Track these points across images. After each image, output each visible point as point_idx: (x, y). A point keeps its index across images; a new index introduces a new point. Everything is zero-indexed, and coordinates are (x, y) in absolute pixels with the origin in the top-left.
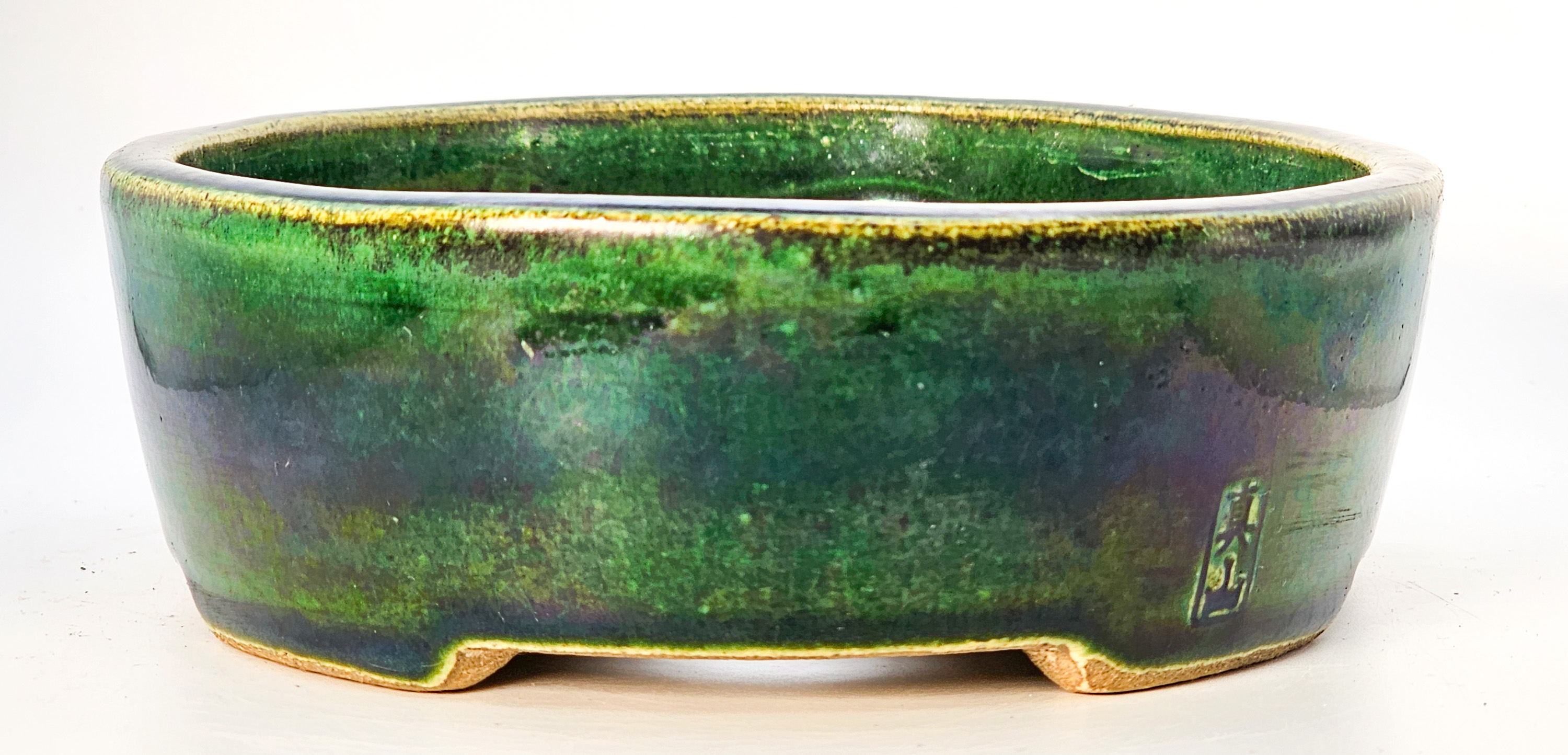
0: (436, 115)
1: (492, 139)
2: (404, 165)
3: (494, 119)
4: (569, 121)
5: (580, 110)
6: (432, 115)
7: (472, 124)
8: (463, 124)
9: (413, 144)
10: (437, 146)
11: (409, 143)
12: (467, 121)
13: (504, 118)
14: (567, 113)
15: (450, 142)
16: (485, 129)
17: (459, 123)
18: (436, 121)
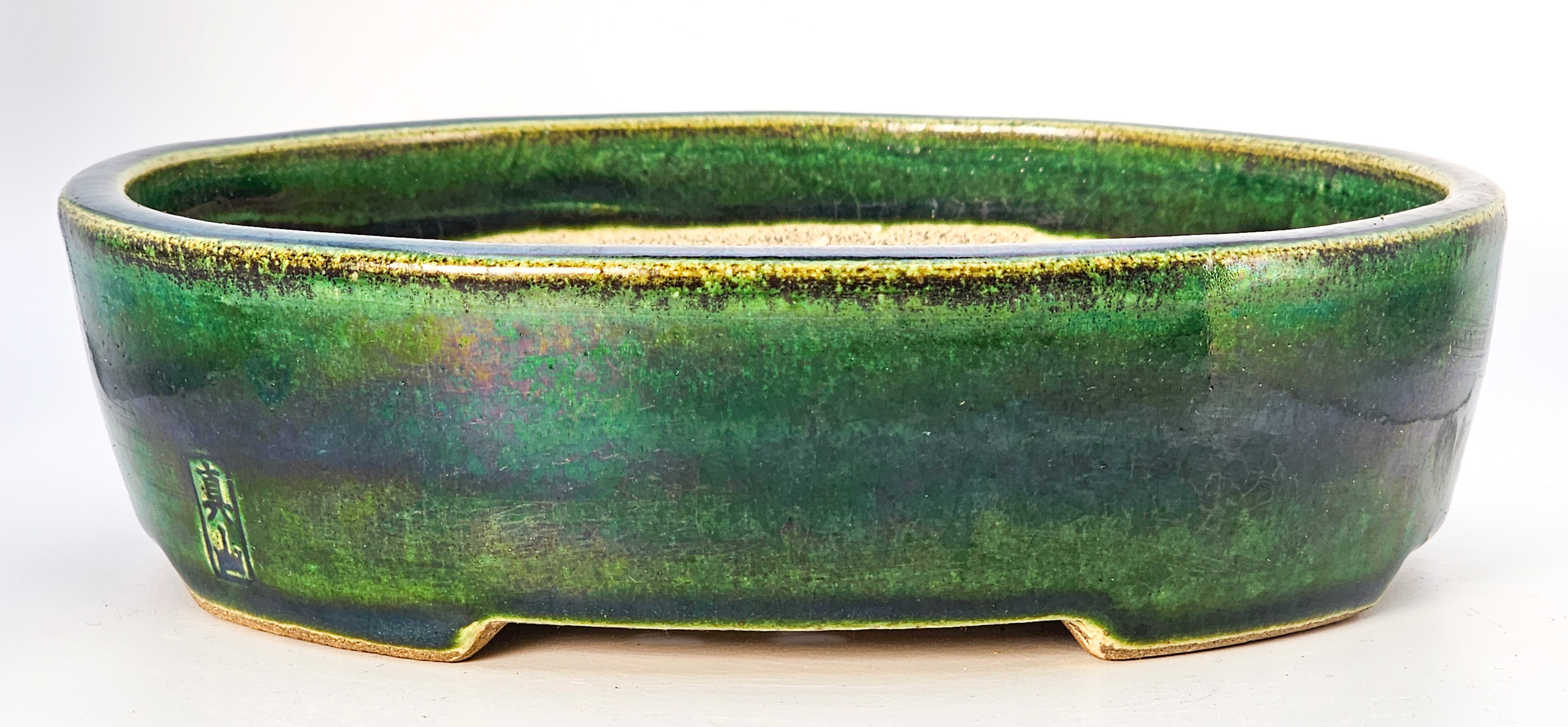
0: (1245, 144)
1: (1293, 175)
2: (1205, 184)
3: (1296, 157)
4: (1348, 170)
5: (1357, 161)
6: (1240, 144)
7: (1276, 158)
8: (1269, 157)
9: (1218, 167)
10: (1242, 172)
11: (1213, 164)
12: (1272, 156)
13: (1304, 158)
14: (1349, 162)
15: (1256, 172)
16: (1288, 163)
17: (1264, 155)
18: (1242, 150)
